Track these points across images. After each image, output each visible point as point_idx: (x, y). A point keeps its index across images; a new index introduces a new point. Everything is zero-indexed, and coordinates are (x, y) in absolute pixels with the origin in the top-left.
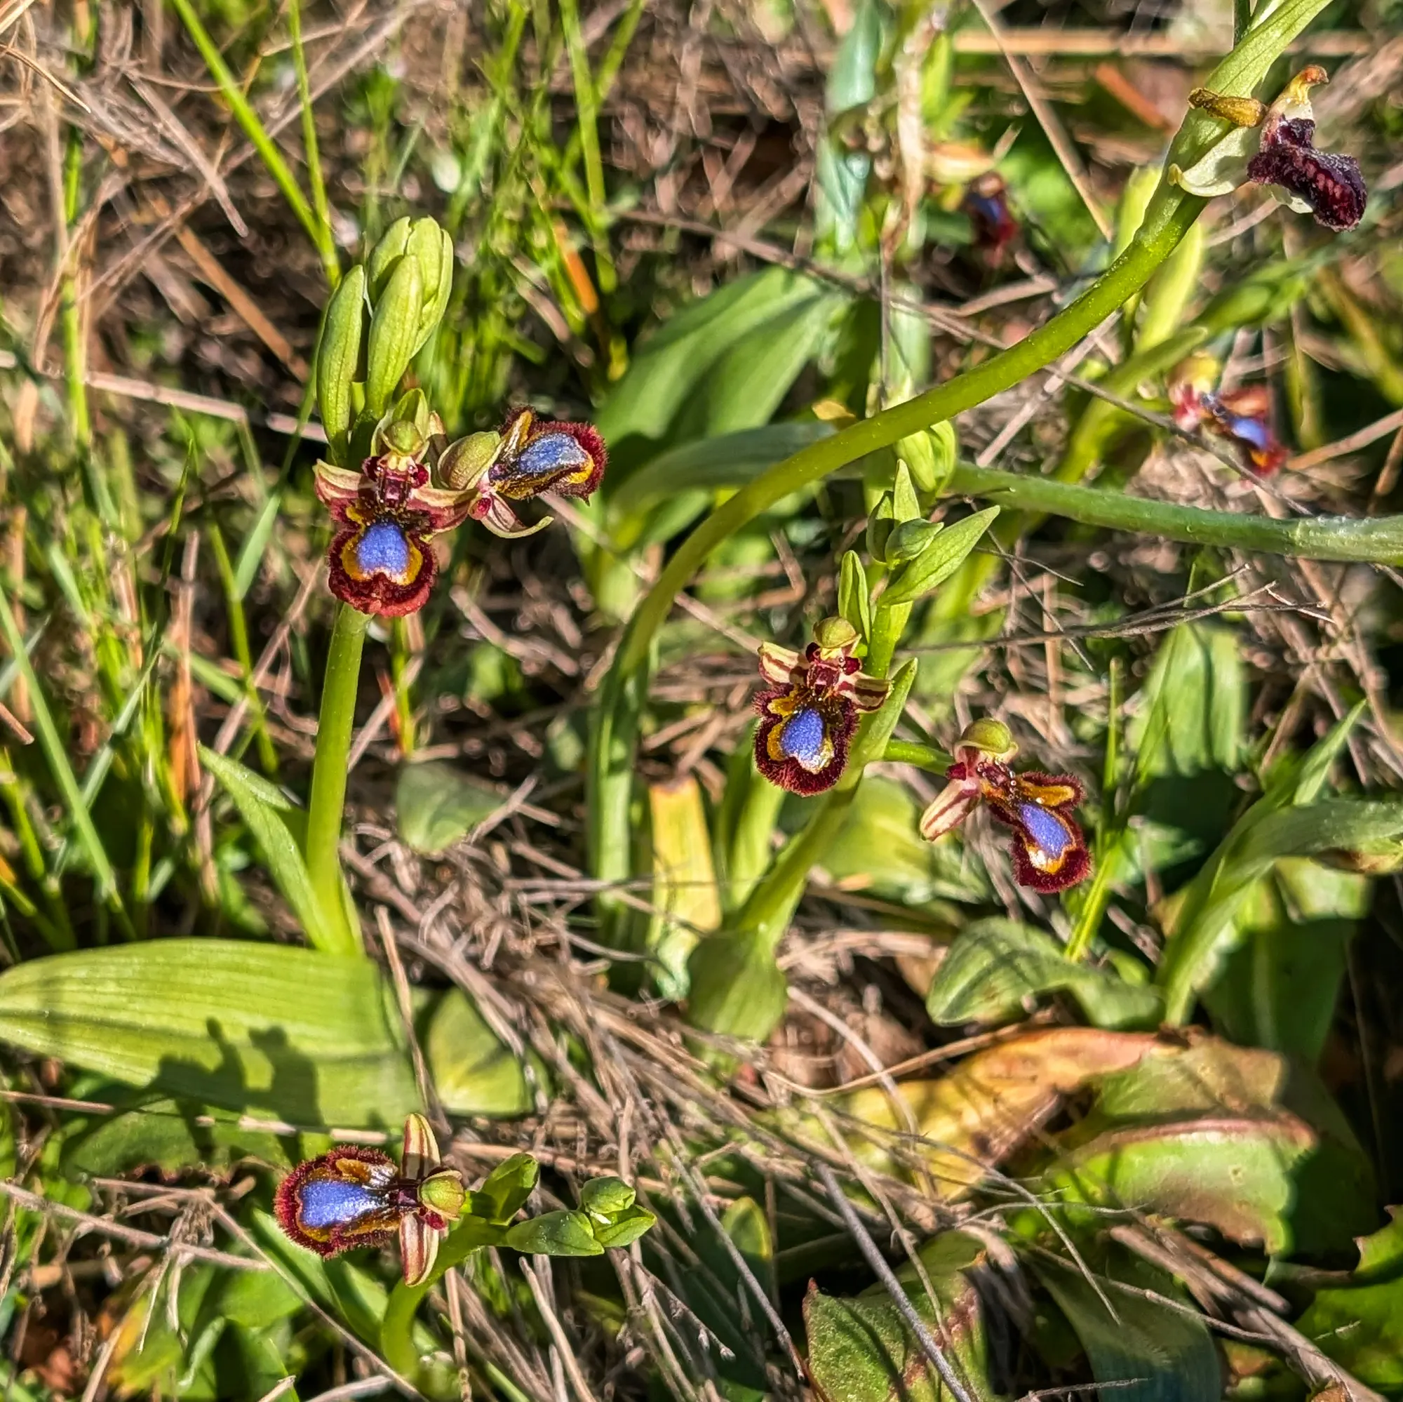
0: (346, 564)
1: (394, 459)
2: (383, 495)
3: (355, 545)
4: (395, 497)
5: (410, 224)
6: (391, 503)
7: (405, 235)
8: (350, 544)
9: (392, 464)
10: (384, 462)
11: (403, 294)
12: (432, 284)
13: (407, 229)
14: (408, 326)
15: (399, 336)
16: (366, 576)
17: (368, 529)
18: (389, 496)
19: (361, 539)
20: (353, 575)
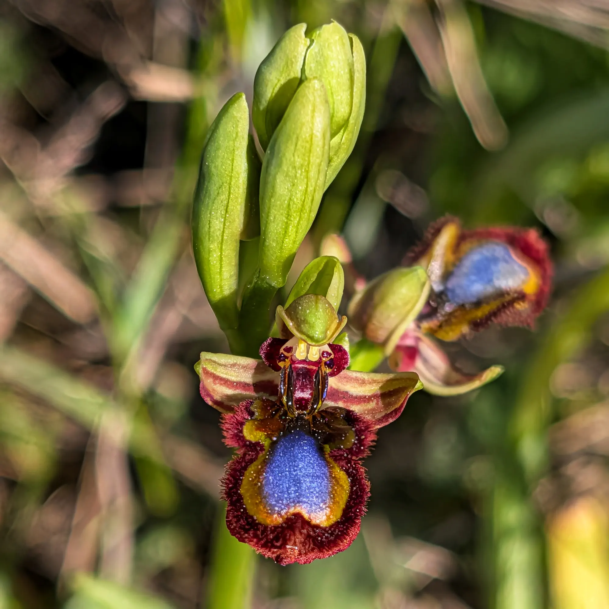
0: (248, 502)
1: (302, 347)
2: (290, 394)
3: (259, 473)
4: (306, 395)
5: (308, 33)
6: (302, 403)
7: (302, 49)
8: (251, 471)
9: (300, 353)
10: (289, 350)
11: (305, 133)
12: (342, 111)
13: (304, 41)
14: (313, 173)
15: (302, 187)
16: (277, 519)
17: (273, 445)
18: (299, 394)
19: (265, 463)
20: (260, 517)
